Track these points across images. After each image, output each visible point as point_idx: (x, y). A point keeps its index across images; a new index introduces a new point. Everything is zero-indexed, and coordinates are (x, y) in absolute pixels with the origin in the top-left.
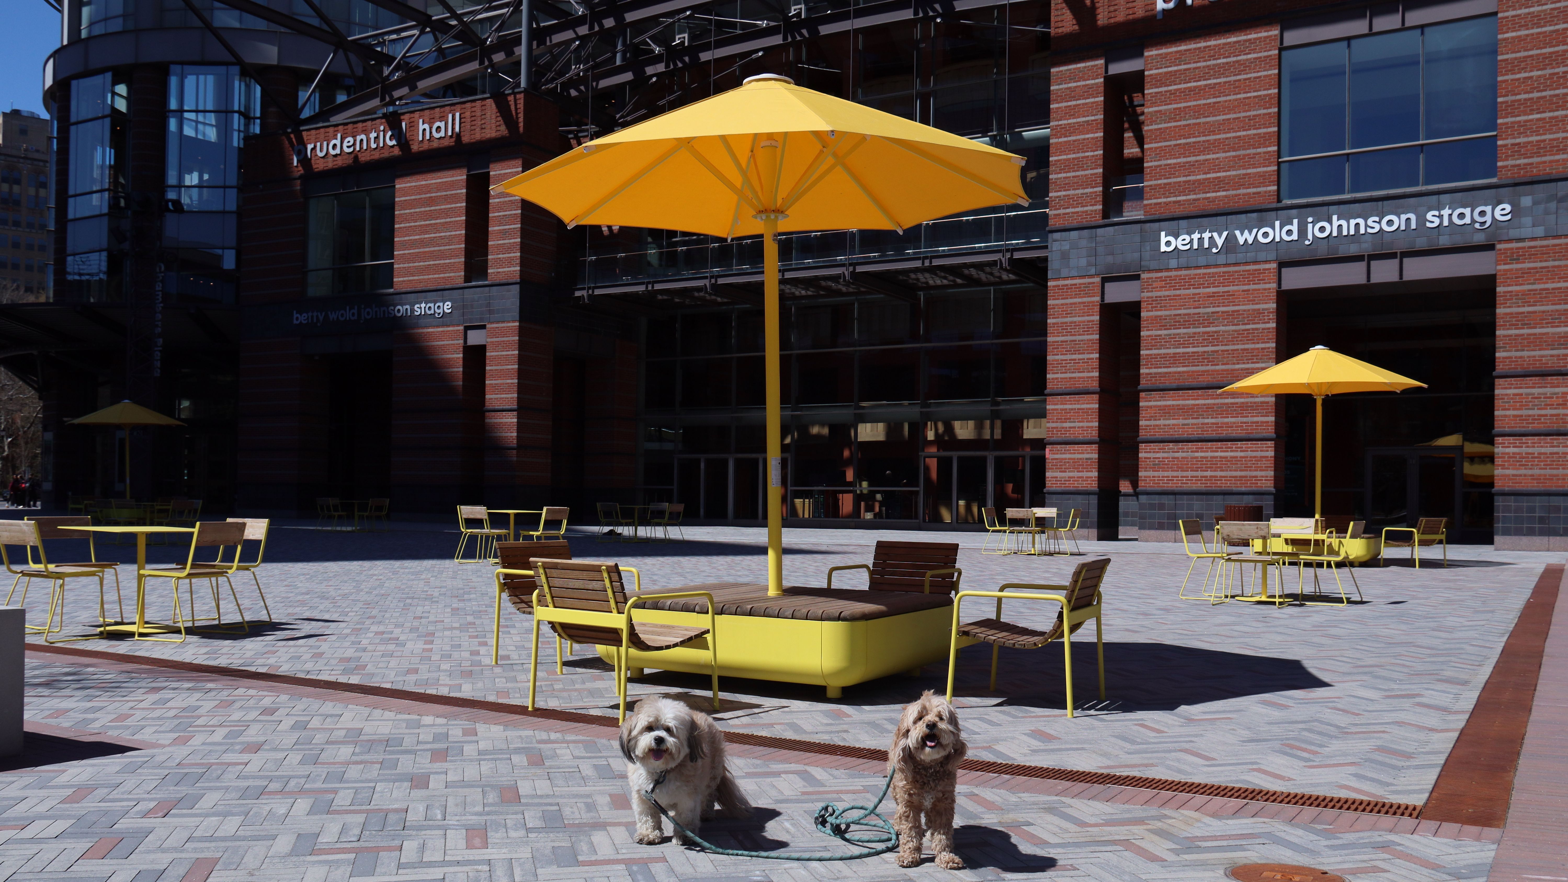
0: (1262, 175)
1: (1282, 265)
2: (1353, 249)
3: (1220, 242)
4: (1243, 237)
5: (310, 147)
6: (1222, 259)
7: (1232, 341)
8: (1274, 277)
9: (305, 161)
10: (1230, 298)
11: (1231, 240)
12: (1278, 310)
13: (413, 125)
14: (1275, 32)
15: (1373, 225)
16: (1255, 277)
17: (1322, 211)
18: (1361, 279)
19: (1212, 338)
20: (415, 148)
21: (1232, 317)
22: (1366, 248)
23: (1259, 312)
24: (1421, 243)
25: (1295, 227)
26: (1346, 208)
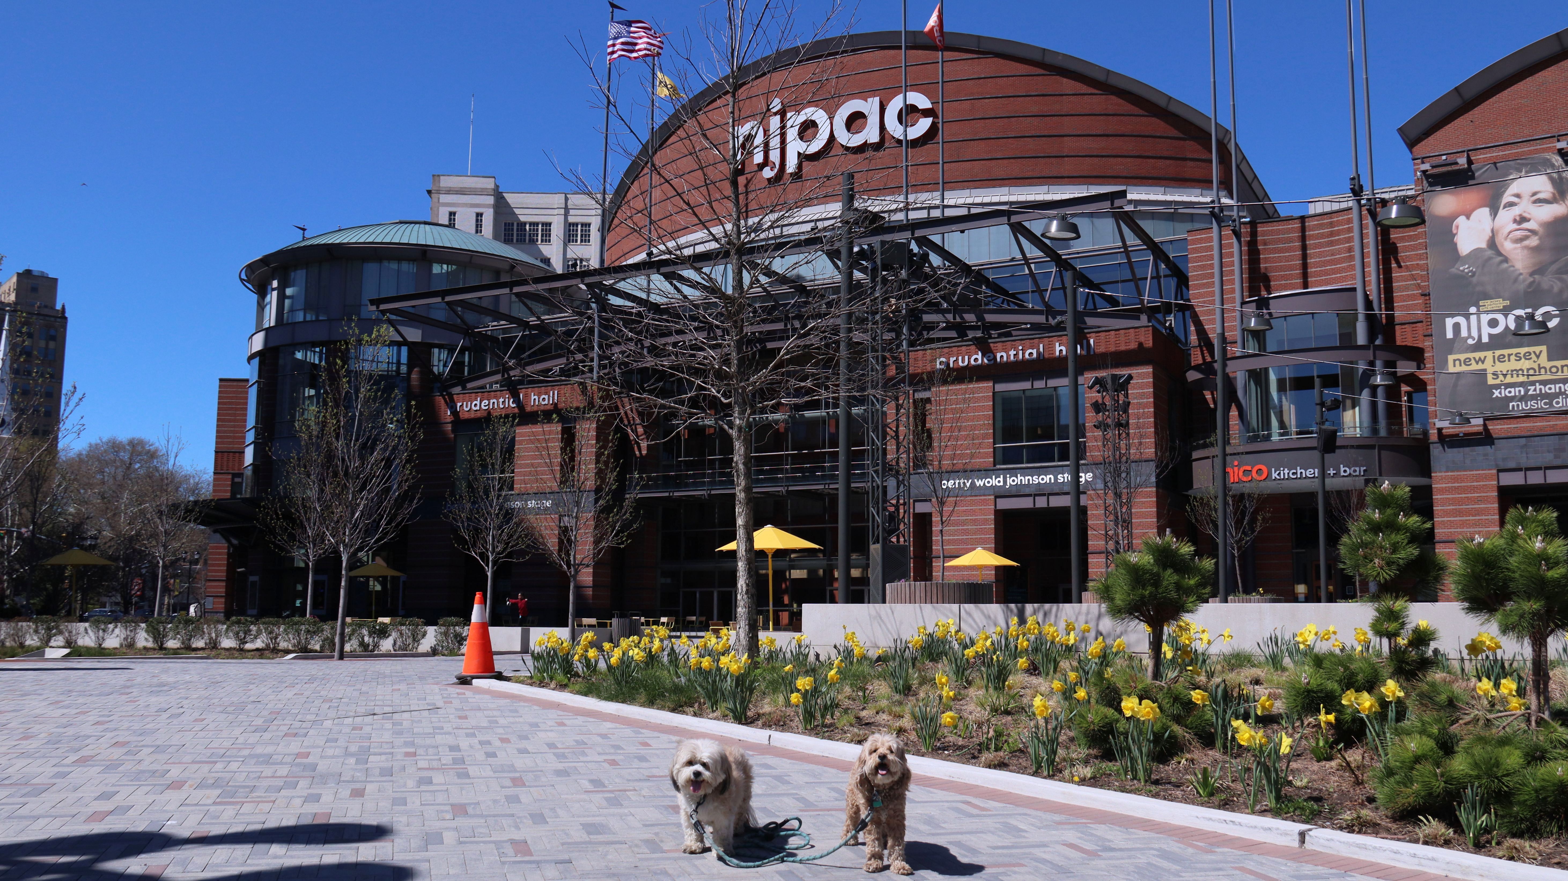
0: (986, 453)
1: (996, 497)
2: (1027, 491)
3: (968, 485)
4: (979, 483)
5: (459, 404)
6: (969, 493)
7: (975, 534)
8: (993, 502)
9: (455, 413)
10: (973, 512)
11: (973, 484)
12: (995, 519)
13: (527, 396)
14: (991, 384)
15: (1036, 480)
16: (984, 502)
17: (1013, 472)
18: (1031, 506)
19: (966, 532)
20: (528, 409)
21: (974, 522)
22: (1032, 491)
23: (987, 520)
24: (1056, 490)
25: (1001, 479)
26: (1025, 472)
